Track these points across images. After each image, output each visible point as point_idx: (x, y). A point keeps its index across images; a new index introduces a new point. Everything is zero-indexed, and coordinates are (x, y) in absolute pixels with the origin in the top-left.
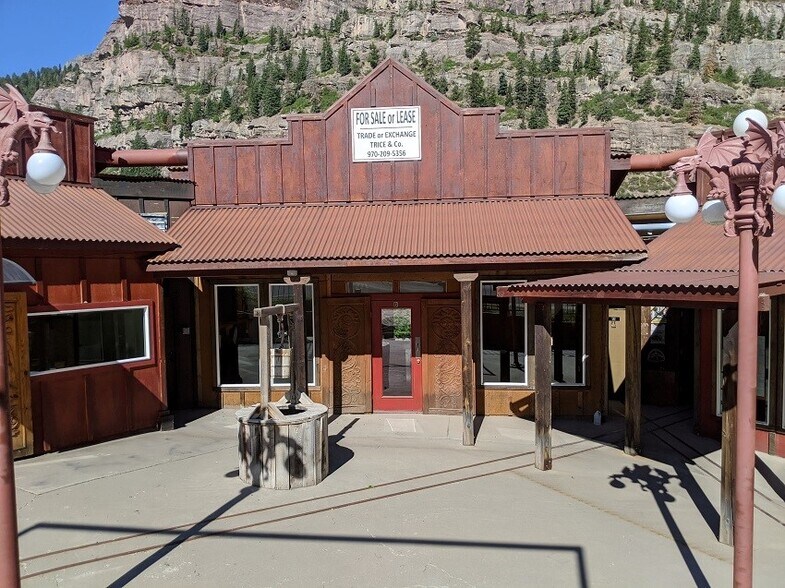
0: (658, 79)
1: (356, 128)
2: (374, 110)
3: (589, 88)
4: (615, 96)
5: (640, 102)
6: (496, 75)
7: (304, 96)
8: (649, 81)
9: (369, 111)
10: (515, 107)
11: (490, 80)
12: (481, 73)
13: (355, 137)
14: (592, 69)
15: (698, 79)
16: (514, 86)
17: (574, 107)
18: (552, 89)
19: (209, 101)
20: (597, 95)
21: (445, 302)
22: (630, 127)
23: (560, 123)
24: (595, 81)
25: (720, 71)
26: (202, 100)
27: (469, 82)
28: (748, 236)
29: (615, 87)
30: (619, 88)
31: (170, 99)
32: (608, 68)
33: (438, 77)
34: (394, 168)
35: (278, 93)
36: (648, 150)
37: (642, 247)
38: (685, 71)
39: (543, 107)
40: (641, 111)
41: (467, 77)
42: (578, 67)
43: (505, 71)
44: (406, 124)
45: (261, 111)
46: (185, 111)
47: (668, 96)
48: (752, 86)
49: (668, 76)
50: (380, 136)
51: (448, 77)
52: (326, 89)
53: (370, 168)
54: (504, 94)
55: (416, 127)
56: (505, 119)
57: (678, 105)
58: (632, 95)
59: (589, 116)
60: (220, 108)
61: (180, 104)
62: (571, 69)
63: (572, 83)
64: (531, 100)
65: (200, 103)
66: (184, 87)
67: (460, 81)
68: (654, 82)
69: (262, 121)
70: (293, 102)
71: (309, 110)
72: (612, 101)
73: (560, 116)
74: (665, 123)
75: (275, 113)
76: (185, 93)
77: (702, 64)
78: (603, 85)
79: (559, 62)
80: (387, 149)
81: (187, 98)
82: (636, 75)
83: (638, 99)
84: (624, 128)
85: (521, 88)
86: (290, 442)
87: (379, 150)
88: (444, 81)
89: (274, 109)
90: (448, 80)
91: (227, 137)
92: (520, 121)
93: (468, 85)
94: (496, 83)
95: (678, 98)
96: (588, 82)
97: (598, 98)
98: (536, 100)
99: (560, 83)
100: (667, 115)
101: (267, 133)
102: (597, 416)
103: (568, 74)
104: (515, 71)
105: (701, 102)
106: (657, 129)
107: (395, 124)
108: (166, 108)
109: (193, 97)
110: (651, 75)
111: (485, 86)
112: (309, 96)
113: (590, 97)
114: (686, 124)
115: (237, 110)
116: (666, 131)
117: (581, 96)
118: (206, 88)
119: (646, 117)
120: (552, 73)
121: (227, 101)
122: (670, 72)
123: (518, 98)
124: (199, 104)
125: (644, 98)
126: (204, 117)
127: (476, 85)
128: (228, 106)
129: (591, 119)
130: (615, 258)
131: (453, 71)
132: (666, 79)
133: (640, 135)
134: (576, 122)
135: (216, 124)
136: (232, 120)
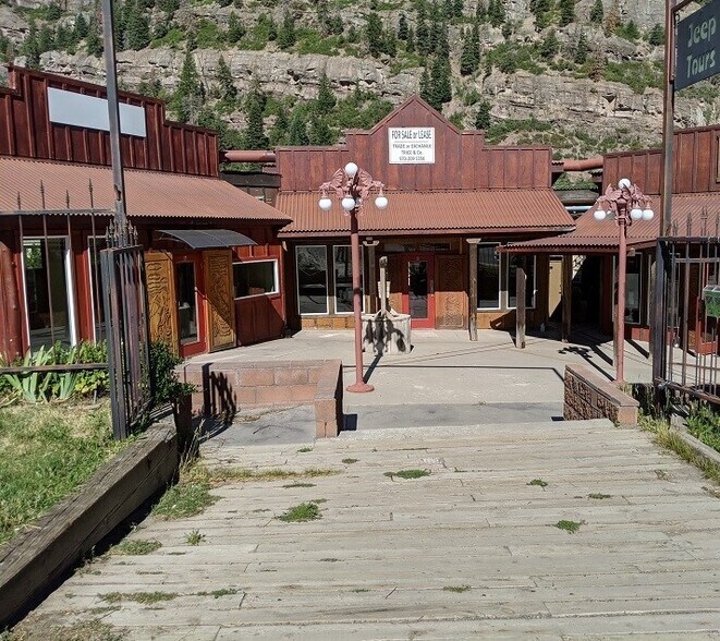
0: (561, 31)
1: (392, 141)
2: (405, 129)
3: (493, 37)
4: (519, 47)
5: (544, 55)
6: (396, 15)
7: (178, 27)
8: (552, 33)
9: (401, 129)
10: (416, 53)
11: (390, 22)
12: (379, 14)
13: (391, 147)
14: (496, 17)
15: (600, 33)
16: (415, 30)
17: (478, 57)
18: (455, 35)
19: (61, 29)
20: (501, 45)
21: (450, 257)
22: (534, 80)
23: (464, 73)
24: (499, 30)
25: (622, 25)
26: (51, 27)
27: (366, 23)
28: (623, 226)
29: (520, 37)
30: (523, 39)
31: (10, 24)
32: (511, 16)
33: (332, 15)
34: (417, 168)
35: (145, 23)
36: (552, 107)
37: (573, 222)
38: (588, 24)
39: (446, 55)
40: (544, 65)
41: (364, 17)
42: (481, 13)
43: (406, 12)
44: (425, 139)
45: (127, 43)
46: (30, 40)
47: (571, 50)
48: (652, 43)
49: (571, 28)
50: (408, 146)
51: (344, 16)
52: (203, 21)
53: (401, 168)
54: (404, 38)
55: (431, 141)
56: (406, 66)
57: (580, 59)
58: (536, 47)
59: (493, 68)
60: (75, 38)
61: (23, 31)
62: (475, 15)
63: (476, 29)
64: (434, 47)
65: (49, 31)
66: (27, 10)
67: (356, 21)
68: (558, 34)
69: (126, 56)
70: (164, 35)
71: (184, 45)
72: (515, 52)
73: (463, 66)
74: (569, 79)
75: (143, 47)
76: (28, 17)
77: (605, 17)
78: (506, 34)
79: (462, 7)
80: (413, 155)
81: (32, 23)
82: (540, 25)
83: (542, 51)
84: (528, 82)
85: (422, 33)
86: (399, 332)
87: (407, 156)
88: (339, 20)
89: (142, 42)
90: (344, 19)
91: (85, 73)
92: (422, 69)
93: (365, 26)
94: (396, 26)
95: (581, 52)
96: (492, 30)
97: (502, 49)
98: (439, 48)
99: (462, 29)
100: (570, 70)
101: (134, 70)
102: (543, 326)
103: (471, 20)
104: (416, 13)
105: (603, 57)
106: (560, 85)
107: (417, 139)
108: (5, 34)
109: (39, 23)
110: (555, 26)
111: (384, 28)
112: (184, 28)
113: (494, 47)
114: (589, 80)
115: (97, 41)
116: (569, 86)
117: (485, 46)
118: (56, 13)
119: (549, 71)
120: (454, 18)
121: (83, 30)
122: (574, 24)
123: (419, 44)
124: (48, 33)
125: (547, 51)
126: (55, 48)
127: (374, 26)
128: (84, 35)
129: (494, 70)
130: (558, 229)
131: (348, 9)
132: (570, 32)
133: (544, 90)
134: (479, 73)
135: (70, 58)
136: (90, 53)
